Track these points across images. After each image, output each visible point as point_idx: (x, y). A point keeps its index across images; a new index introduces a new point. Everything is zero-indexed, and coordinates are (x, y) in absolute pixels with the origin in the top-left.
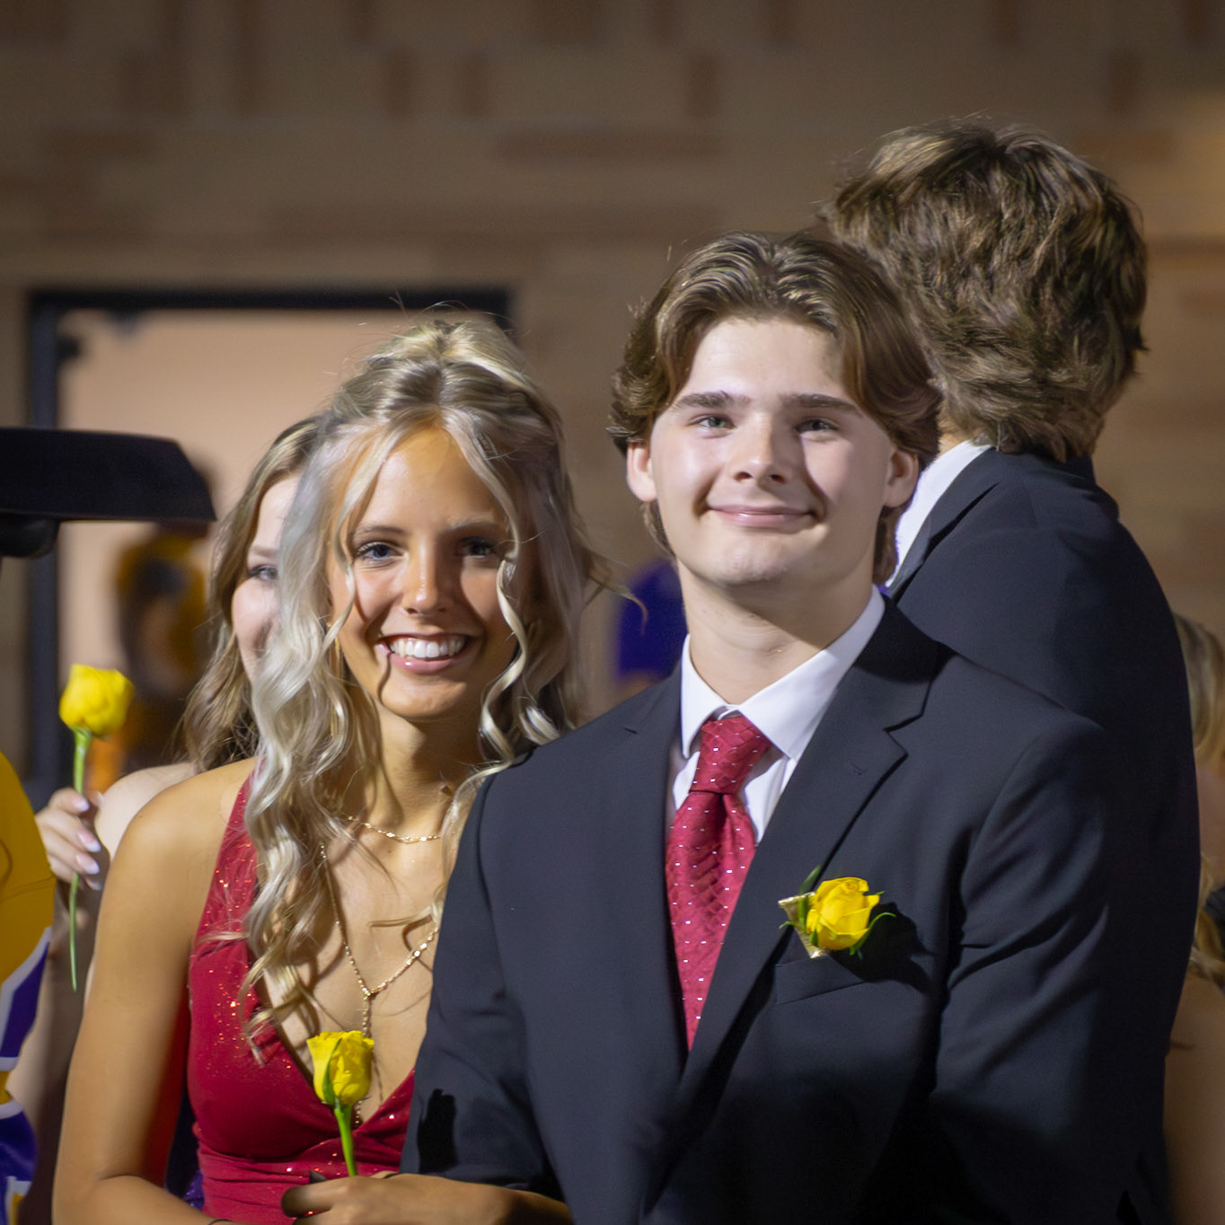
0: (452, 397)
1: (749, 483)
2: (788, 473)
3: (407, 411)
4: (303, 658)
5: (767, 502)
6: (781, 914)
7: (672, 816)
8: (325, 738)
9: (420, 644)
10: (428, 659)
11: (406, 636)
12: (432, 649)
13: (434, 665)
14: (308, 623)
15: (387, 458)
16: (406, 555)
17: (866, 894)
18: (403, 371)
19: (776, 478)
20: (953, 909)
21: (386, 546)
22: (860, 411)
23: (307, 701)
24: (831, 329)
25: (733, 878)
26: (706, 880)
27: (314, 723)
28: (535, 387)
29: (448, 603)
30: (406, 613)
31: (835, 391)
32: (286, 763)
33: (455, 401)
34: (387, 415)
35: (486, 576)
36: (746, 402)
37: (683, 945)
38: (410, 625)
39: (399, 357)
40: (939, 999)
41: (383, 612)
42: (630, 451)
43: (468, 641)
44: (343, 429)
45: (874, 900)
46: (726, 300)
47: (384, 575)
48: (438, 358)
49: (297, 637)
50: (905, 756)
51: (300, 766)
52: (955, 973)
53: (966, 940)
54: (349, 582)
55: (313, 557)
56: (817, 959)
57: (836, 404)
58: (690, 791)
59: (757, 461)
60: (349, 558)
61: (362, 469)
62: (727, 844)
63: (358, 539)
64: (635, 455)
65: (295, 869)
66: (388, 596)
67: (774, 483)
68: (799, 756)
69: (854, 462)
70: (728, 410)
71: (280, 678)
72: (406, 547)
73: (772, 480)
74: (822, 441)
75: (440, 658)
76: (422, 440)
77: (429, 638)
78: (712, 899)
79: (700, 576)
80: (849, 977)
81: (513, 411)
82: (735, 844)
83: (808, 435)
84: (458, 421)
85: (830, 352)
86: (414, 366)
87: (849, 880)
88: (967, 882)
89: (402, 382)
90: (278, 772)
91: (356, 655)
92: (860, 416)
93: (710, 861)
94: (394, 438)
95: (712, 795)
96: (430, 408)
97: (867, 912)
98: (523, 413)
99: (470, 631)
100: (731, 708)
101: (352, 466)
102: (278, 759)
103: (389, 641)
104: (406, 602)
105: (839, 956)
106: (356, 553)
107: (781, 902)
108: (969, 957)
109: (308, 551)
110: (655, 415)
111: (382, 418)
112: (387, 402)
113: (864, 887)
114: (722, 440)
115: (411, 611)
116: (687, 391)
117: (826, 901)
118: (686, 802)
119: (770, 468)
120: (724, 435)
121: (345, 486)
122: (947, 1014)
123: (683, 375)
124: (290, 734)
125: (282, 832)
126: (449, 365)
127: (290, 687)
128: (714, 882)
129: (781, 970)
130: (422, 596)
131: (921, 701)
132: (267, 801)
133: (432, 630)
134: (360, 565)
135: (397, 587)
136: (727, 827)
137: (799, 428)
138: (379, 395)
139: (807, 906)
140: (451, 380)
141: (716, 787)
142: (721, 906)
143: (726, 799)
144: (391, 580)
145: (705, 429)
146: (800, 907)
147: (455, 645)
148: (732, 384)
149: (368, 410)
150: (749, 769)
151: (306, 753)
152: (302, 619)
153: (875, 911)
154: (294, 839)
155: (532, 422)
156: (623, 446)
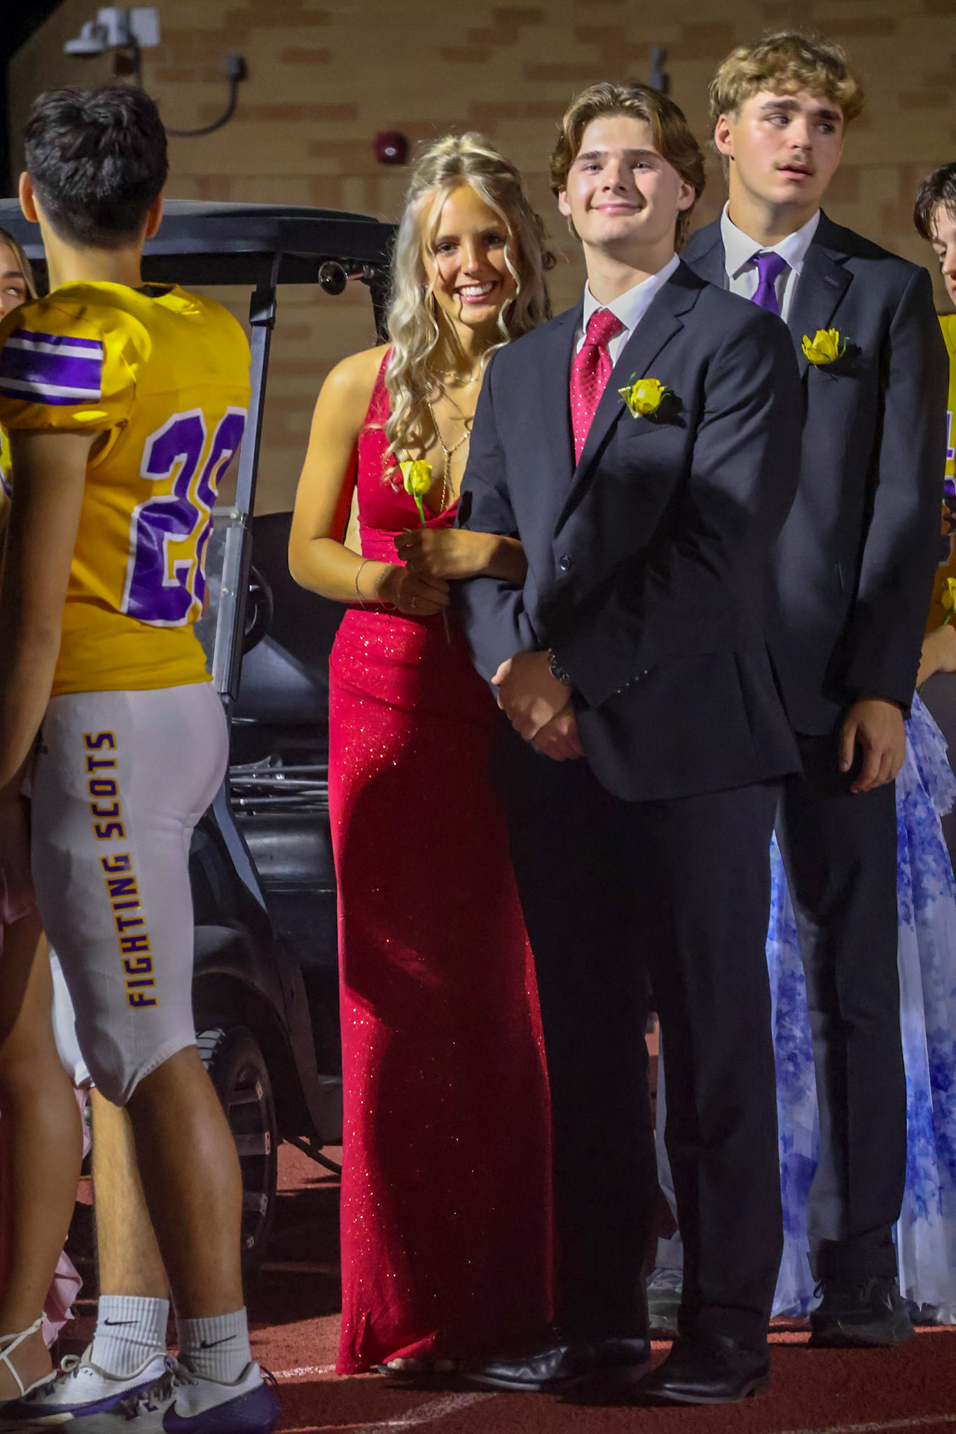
0: (469, 170)
1: (609, 192)
2: (627, 187)
3: (449, 180)
4: (412, 304)
5: (619, 201)
6: (620, 396)
7: (574, 357)
8: (423, 342)
9: (472, 289)
10: (477, 296)
11: (466, 286)
12: (479, 291)
13: (481, 298)
14: (414, 289)
15: (444, 203)
16: (460, 248)
17: (659, 387)
18: (443, 160)
19: (622, 188)
20: (701, 395)
21: (450, 244)
22: (662, 158)
23: (414, 326)
24: (648, 119)
25: (601, 384)
26: (588, 385)
27: (418, 337)
28: (506, 159)
29: (484, 268)
30: (464, 275)
31: (649, 148)
32: (405, 354)
33: (470, 172)
34: (440, 183)
35: (498, 252)
36: (606, 154)
37: (576, 423)
38: (467, 281)
39: (439, 154)
40: (693, 438)
41: (454, 276)
42: (560, 194)
43: (494, 284)
44: (420, 193)
45: (662, 389)
46: (597, 108)
47: (450, 259)
48: (457, 152)
49: (409, 296)
50: (683, 326)
51: (412, 356)
52: (701, 425)
53: (706, 410)
54: (436, 265)
55: (414, 255)
56: (638, 419)
57: (649, 153)
58: (584, 345)
59: (612, 182)
60: (433, 254)
61: (432, 210)
62: (599, 370)
63: (437, 242)
64: (562, 196)
65: (410, 403)
66: (454, 269)
67: (621, 192)
68: (634, 328)
69: (660, 182)
70: (599, 160)
71: (401, 314)
72: (459, 244)
73: (620, 189)
74: (644, 173)
75: (483, 294)
76: (459, 193)
77: (476, 286)
78: (591, 393)
79: (590, 243)
80: (651, 425)
81: (498, 171)
82: (602, 369)
83: (636, 171)
84: (475, 181)
85: (646, 131)
86: (447, 157)
87: (651, 380)
88: (707, 383)
89: (444, 166)
90: (401, 358)
91: (442, 299)
92: (663, 161)
93: (590, 377)
94: (446, 193)
95: (592, 347)
96: (459, 177)
97: (659, 393)
98: (502, 172)
99: (495, 278)
100: (604, 307)
101: (428, 208)
102: (401, 353)
103: (458, 290)
104: (464, 270)
105: (647, 416)
106: (436, 250)
107: (619, 391)
108: (707, 417)
109: (412, 252)
110: (568, 171)
111: (437, 184)
112: (438, 177)
113: (658, 383)
114: (597, 175)
115: (467, 274)
116: (580, 154)
117: (639, 390)
118: (581, 350)
119: (618, 184)
120: (598, 173)
121: (426, 219)
122: (697, 445)
123: (578, 148)
124: (407, 342)
125: (403, 388)
126: (463, 154)
127: (406, 319)
128: (592, 386)
129: (620, 424)
130: (471, 265)
131: (693, 301)
132: (395, 373)
133: (477, 282)
134: (439, 256)
135: (458, 263)
136: (600, 362)
137: (633, 166)
138: (434, 174)
139: (631, 392)
140: (467, 162)
141: (595, 343)
142: (594, 397)
143: (599, 348)
144: (454, 261)
145: (590, 172)
146: (628, 392)
147: (489, 287)
148: (601, 148)
149: (430, 182)
150: (611, 335)
151: (414, 350)
152: (412, 288)
153: (663, 393)
154: (409, 391)
155: (507, 176)
156: (556, 192)
